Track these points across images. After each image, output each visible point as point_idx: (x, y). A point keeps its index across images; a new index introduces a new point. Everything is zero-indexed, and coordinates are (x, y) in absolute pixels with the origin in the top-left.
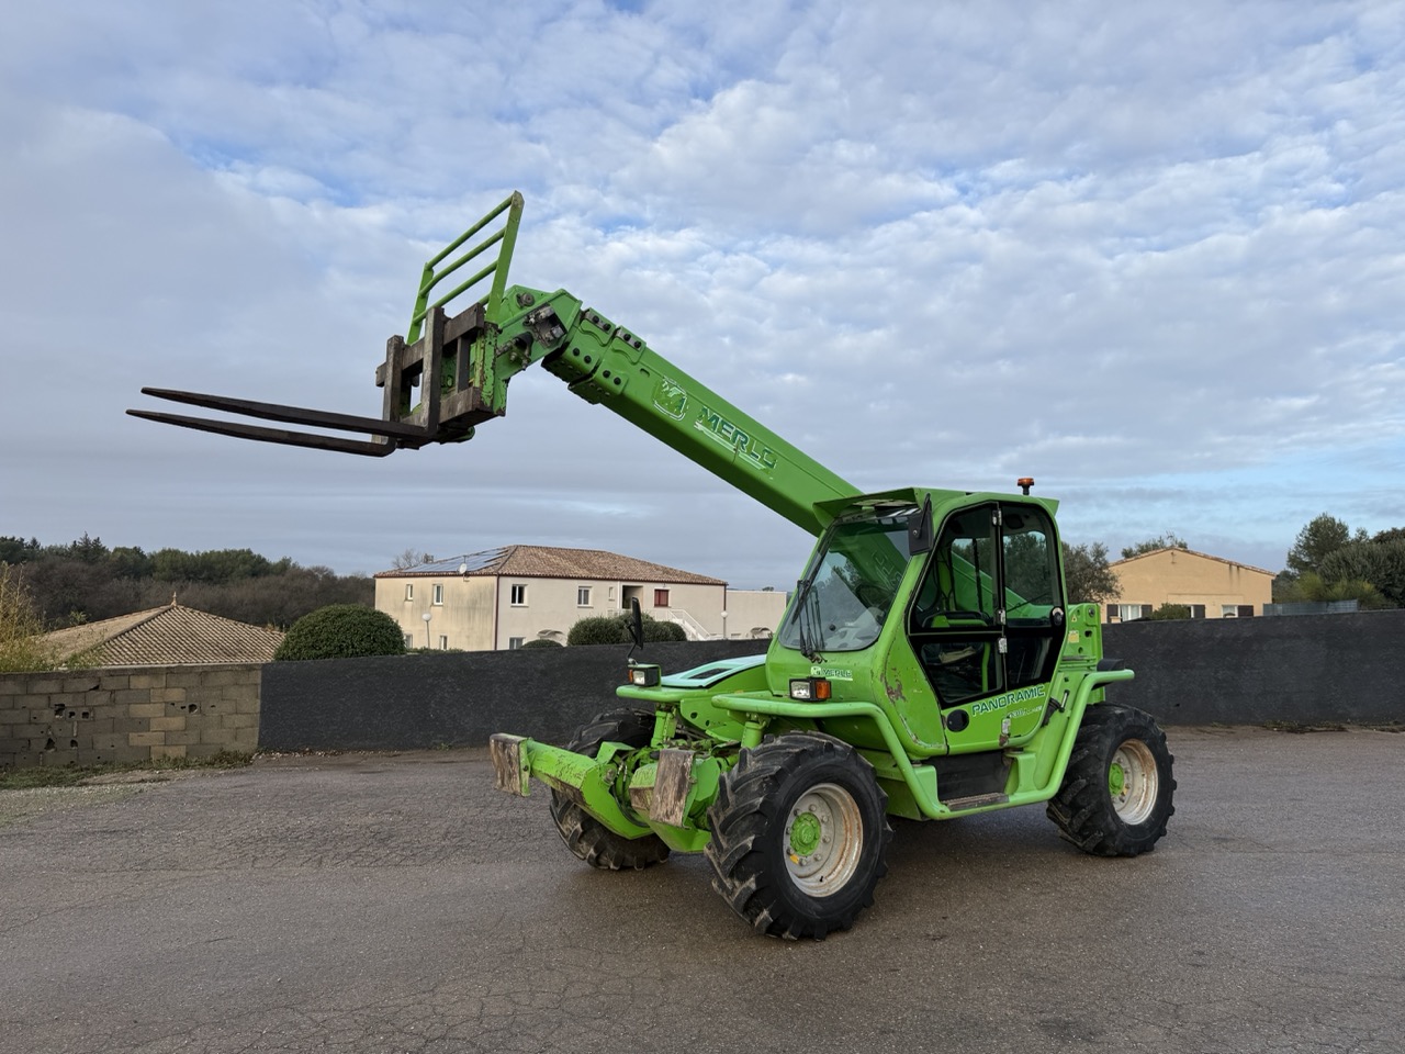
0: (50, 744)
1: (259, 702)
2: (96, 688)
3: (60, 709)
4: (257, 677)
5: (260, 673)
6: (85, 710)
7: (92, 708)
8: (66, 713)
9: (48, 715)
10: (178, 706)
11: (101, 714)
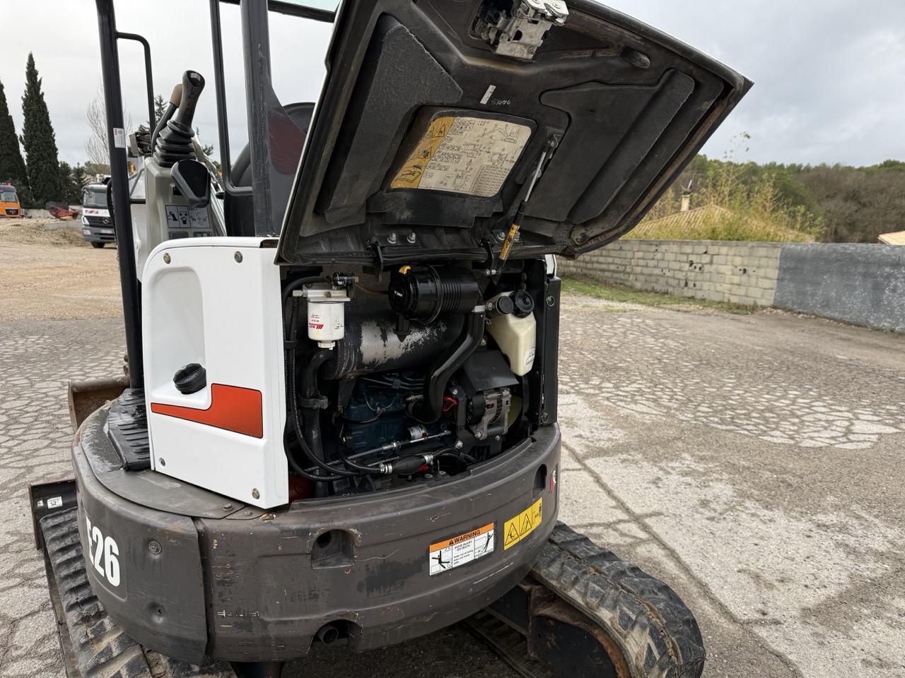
0: (686, 285)
1: (777, 271)
2: (706, 253)
3: (691, 263)
4: (778, 252)
5: (780, 250)
6: (700, 265)
7: (703, 265)
8: (694, 265)
9: (687, 266)
10: (739, 268)
11: (707, 268)
